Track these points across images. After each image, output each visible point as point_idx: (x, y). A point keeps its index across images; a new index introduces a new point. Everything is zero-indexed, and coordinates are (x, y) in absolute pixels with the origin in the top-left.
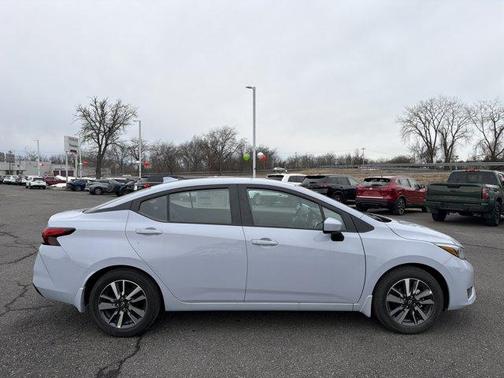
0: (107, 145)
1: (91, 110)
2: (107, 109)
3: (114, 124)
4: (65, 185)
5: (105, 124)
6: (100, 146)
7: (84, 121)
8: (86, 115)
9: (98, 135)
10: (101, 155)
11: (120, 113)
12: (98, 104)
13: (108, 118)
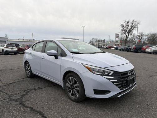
0: (129, 35)
1: (124, 24)
2: (129, 23)
4: (114, 48)
5: (128, 29)
6: (126, 36)
7: (122, 28)
8: (123, 26)
9: (126, 32)
10: (126, 39)
11: (134, 24)
12: (127, 22)
13: (130, 27)
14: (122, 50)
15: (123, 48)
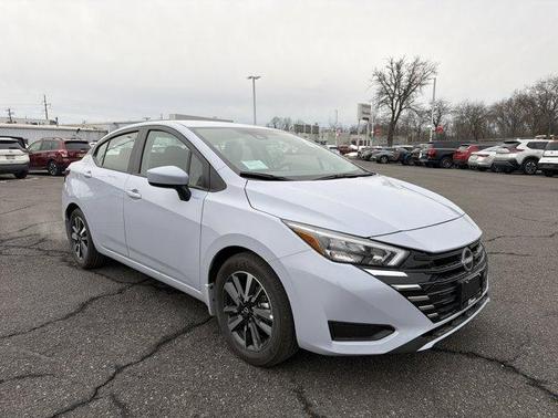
0: (401, 110)
1: (387, 72)
2: (404, 70)
3: (410, 86)
4: (356, 154)
5: (400, 87)
6: (394, 111)
7: (379, 86)
8: (381, 78)
9: (392, 99)
10: (394, 122)
11: (417, 72)
12: (394, 65)
13: (404, 82)
14: (384, 160)
15: (387, 153)
